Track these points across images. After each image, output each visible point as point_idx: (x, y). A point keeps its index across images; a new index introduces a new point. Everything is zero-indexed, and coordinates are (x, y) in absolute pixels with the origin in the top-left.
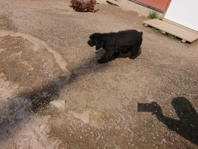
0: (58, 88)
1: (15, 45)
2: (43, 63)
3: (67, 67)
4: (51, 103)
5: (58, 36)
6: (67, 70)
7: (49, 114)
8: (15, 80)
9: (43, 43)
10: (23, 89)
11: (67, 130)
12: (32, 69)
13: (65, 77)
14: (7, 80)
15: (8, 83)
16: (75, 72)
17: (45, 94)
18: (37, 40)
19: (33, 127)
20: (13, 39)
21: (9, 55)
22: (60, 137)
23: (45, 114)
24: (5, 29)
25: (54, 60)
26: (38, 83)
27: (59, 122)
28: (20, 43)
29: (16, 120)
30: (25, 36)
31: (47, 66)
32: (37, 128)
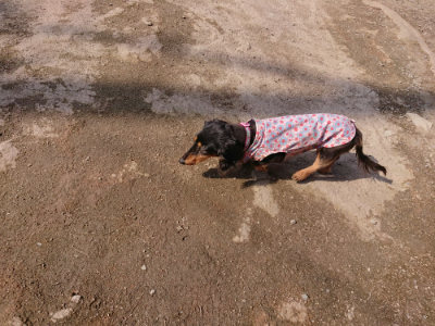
0: (424, 104)
1: (369, 18)
2: (408, 62)
4: (409, 114)
7: (401, 125)
8: (362, 63)
9: (417, 34)
10: (370, 78)
11: (422, 158)
12: (389, 61)
14: (351, 57)
15: (351, 62)
17: (400, 101)
18: (406, 24)
19: (376, 125)
21: (357, 27)
22: (410, 158)
23: (395, 123)
25: (428, 66)
26: (393, 82)
27: (413, 143)
28: (376, 17)
30: (387, 11)
31: (413, 67)
32: (381, 129)
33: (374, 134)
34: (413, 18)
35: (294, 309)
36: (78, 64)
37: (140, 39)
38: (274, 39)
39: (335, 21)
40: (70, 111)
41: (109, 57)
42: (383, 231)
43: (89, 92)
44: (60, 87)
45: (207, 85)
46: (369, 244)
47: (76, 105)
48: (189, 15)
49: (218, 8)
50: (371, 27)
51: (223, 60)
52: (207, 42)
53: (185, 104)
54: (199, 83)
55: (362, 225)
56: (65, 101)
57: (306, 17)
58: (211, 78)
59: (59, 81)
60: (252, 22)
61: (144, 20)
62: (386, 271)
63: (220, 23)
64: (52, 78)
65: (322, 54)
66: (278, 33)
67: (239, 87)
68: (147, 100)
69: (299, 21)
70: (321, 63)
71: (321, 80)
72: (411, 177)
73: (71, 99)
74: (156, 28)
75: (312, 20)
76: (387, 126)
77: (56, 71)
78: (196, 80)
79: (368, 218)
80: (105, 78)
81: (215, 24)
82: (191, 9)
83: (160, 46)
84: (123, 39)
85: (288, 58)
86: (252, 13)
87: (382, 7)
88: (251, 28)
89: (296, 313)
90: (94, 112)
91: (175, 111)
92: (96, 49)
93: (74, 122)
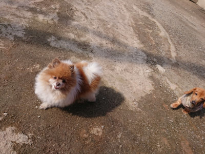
0: (164, 62)
1: (150, 25)
2: (161, 45)
3: (176, 57)
4: (157, 65)
5: (179, 37)
6: (174, 58)
7: (153, 69)
8: (143, 43)
9: (168, 35)
10: (145, 49)
11: (159, 83)
12: (154, 43)
13: (171, 61)
14: (139, 39)
15: (138, 41)
16: (180, 63)
17: (155, 60)
18: (164, 30)
19: (143, 67)
20: (149, 21)
21: (144, 28)
22: (154, 82)
23: (151, 68)
24: (147, 12)
25: (169, 48)
26: (154, 52)
27: (157, 76)
28: (153, 25)
29: (136, 59)
30: (158, 24)
31: (163, 48)
32: (145, 69)
33: (142, 71)
34: (167, 28)
35: (97, 131)
36: (19, 19)
37: (50, 14)
38: (109, 26)
39: (136, 24)
40: (12, 38)
41: (34, 19)
42: (138, 107)
43: (22, 32)
44: (9, 28)
45: (77, 39)
46: (132, 111)
47: (15, 37)
48: (74, 8)
49: (87, 8)
50: (150, 29)
51: (85, 30)
52: (79, 21)
53: (66, 45)
54: (73, 37)
55: (131, 104)
56: (11, 34)
57: (124, 20)
58: (79, 36)
59: (9, 25)
60: (101, 17)
61: (53, 6)
62: (137, 122)
63: (87, 15)
64: (6, 23)
65: (128, 36)
66: (111, 24)
67: (91, 43)
68: (49, 40)
69: (121, 21)
70: (127, 40)
71: (125, 46)
72: (153, 89)
73: (14, 34)
74: (57, 11)
75: (126, 21)
76: (148, 68)
77: (8, 21)
78: (72, 36)
79: (133, 101)
80: (30, 27)
81: (84, 14)
82: (75, 6)
83: (58, 19)
84: (41, 13)
85: (113, 35)
86: (101, 13)
87: (156, 21)
88: (100, 20)
89: (98, 132)
90: (23, 41)
91: (61, 47)
92: (28, 14)
93: (14, 44)
